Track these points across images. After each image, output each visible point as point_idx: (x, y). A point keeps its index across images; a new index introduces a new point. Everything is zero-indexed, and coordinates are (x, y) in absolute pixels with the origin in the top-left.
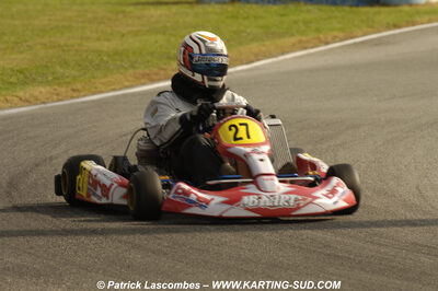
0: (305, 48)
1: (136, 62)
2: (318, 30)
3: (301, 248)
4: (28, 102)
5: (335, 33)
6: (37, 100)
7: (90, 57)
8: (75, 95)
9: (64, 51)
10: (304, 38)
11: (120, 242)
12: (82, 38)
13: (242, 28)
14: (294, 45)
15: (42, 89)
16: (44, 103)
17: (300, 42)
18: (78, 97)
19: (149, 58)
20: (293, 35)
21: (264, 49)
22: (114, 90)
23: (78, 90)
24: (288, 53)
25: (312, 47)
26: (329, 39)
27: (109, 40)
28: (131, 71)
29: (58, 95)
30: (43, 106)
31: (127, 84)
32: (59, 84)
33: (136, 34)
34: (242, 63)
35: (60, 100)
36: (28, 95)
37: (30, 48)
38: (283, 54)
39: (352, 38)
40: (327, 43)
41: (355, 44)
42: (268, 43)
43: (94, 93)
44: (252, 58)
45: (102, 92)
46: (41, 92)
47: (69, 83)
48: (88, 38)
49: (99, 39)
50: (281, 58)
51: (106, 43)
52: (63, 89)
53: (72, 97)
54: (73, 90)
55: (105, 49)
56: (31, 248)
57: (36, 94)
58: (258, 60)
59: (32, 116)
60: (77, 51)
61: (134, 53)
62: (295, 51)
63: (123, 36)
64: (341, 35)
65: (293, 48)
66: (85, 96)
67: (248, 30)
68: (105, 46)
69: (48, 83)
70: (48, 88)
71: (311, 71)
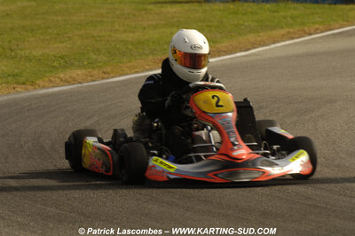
0: (292, 38)
1: (155, 50)
2: (303, 24)
3: (287, 200)
4: (67, 82)
5: (317, 26)
6: (74, 81)
7: (118, 46)
8: (105, 76)
9: (96, 41)
10: (292, 30)
11: (141, 194)
12: (111, 31)
13: (241, 22)
14: (283, 35)
15: (79, 72)
16: (80, 83)
17: (289, 33)
18: (108, 78)
19: (166, 46)
20: (282, 28)
21: (259, 39)
22: (137, 72)
23: (108, 73)
24: (279, 42)
25: (298, 38)
26: (312, 31)
27: (133, 32)
28: (151, 57)
29: (91, 76)
30: (80, 85)
31: (147, 67)
32: (93, 68)
33: (155, 27)
34: (241, 51)
35: (94, 81)
36: (67, 77)
37: (70, 39)
38: (274, 43)
39: (330, 30)
40: (310, 34)
41: (333, 34)
42: (261, 34)
43: (121, 75)
44: (249, 46)
45: (127, 74)
46: (78, 75)
47: (100, 67)
48: (116, 31)
49: (125, 31)
50: (273, 46)
51: (131, 35)
52: (96, 72)
53: (103, 78)
54: (104, 73)
55: (130, 39)
56: (69, 199)
57: (74, 75)
58: (255, 48)
59: (70, 93)
60: (108, 41)
61: (153, 42)
62: (285, 41)
63: (145, 28)
64: (321, 27)
65: (283, 38)
66: (113, 77)
67: (246, 24)
68: (130, 37)
69: (84, 67)
70: (84, 71)
71: (297, 56)
